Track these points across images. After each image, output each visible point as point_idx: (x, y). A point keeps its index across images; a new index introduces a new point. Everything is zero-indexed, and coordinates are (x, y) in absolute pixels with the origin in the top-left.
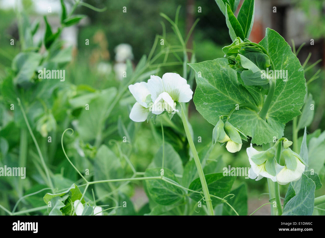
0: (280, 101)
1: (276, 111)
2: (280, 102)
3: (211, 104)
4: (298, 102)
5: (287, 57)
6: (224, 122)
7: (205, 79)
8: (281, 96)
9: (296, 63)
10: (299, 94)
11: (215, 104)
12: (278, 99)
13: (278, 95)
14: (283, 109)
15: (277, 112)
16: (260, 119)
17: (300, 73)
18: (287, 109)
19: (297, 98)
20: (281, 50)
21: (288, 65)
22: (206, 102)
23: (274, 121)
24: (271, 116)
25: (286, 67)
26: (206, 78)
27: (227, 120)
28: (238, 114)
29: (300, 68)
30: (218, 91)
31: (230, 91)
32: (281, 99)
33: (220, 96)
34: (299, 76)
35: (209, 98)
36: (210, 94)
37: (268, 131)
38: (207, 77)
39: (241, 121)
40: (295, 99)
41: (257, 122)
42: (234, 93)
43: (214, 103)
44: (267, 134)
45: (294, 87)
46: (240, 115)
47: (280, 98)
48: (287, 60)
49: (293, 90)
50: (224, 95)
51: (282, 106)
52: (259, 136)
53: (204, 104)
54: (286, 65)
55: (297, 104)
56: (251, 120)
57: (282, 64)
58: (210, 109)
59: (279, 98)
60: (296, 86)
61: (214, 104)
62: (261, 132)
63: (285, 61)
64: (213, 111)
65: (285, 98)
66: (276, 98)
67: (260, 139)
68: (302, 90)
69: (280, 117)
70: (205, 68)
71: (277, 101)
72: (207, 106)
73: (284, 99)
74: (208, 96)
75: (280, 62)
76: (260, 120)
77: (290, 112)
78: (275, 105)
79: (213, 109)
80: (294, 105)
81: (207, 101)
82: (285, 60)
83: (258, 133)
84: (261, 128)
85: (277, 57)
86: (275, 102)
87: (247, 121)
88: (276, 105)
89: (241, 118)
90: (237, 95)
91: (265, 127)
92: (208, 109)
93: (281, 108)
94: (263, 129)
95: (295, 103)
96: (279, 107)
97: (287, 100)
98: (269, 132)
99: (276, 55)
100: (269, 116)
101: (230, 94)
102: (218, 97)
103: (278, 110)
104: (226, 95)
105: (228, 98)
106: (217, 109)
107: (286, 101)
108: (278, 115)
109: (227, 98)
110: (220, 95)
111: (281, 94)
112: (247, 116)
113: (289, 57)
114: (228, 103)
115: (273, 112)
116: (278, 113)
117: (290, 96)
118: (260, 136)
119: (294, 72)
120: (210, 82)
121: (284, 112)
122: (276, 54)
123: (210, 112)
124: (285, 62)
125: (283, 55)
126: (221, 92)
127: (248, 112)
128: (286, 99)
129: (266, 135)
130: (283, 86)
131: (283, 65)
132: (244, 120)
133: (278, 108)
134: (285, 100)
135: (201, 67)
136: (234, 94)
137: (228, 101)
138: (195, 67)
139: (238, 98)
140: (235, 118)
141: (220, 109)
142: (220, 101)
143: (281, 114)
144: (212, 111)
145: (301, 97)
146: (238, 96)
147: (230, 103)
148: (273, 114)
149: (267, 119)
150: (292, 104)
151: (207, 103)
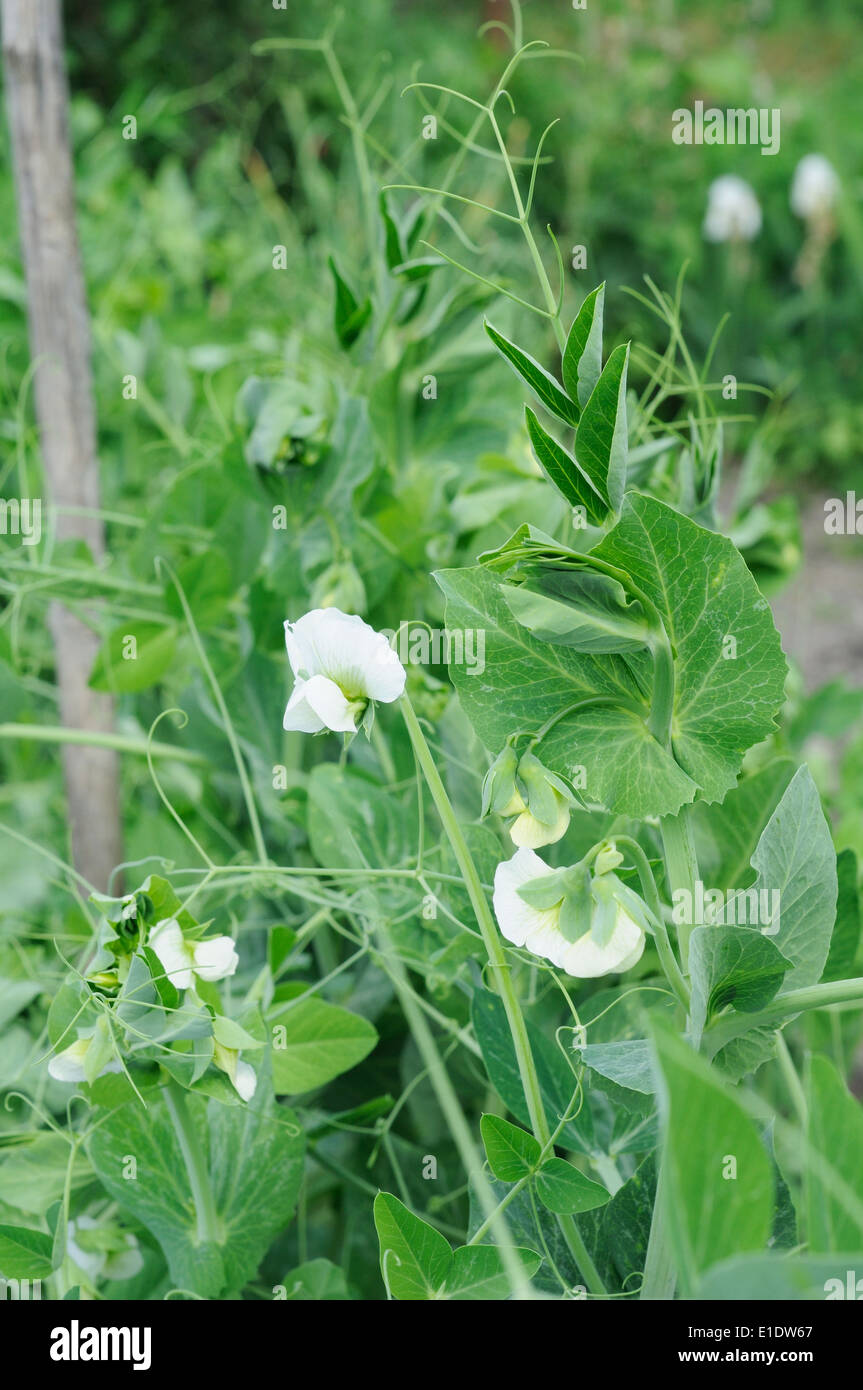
0: (712, 688)
1: (701, 717)
2: (714, 692)
3: (504, 691)
4: (765, 695)
5: (722, 566)
6: (520, 755)
7: (487, 615)
8: (713, 675)
9: (746, 585)
10: (768, 672)
11: (516, 692)
12: (707, 683)
13: (706, 670)
14: (724, 713)
15: (705, 721)
16: (650, 739)
17: (761, 613)
18: (733, 714)
19: (762, 685)
20: (693, 547)
21: (724, 588)
22: (490, 685)
23: (700, 745)
24: (689, 732)
25: (720, 593)
26: (492, 613)
27: (530, 748)
28: (577, 725)
29: (759, 602)
30: (527, 653)
31: (563, 655)
32: (714, 684)
33: (532, 668)
34: (758, 624)
35: (498, 672)
36: (498, 662)
37: (667, 779)
38: (494, 610)
39: (580, 747)
40: (756, 686)
41: (638, 749)
42: (572, 659)
43: (514, 687)
44: (662, 789)
45: (749, 651)
46: (584, 727)
47: (712, 680)
48: (721, 574)
49: (747, 661)
50: (546, 665)
51: (717, 704)
52: (640, 794)
53: (483, 689)
54: (719, 588)
55: (761, 701)
56: (613, 744)
57: (707, 585)
58: (496, 707)
59: (709, 678)
60: (753, 651)
61: (514, 690)
62: (646, 779)
63: (715, 577)
64: (505, 714)
65: (726, 682)
66: (701, 679)
67: (641, 803)
68: (773, 662)
69: (718, 735)
70: (489, 582)
71: (703, 689)
72: (490, 697)
73: (724, 685)
74: (494, 667)
75: (698, 579)
76: (650, 745)
77: (743, 722)
78: (698, 700)
79: (504, 707)
80: (753, 703)
81: (492, 681)
82: (714, 574)
83: (636, 783)
84: (649, 767)
85: (684, 565)
86: (698, 690)
87: (600, 748)
88: (701, 700)
89: (585, 736)
90: (582, 666)
91: (661, 766)
92: (491, 706)
93: (716, 708)
94: (653, 771)
95: (757, 699)
96: (712, 707)
97: (734, 687)
98: (668, 783)
99: (680, 563)
100: (683, 732)
101: (562, 661)
102: (525, 669)
103: (709, 714)
104: (551, 665)
105: (557, 673)
106: (517, 707)
107: (730, 691)
108: (710, 729)
109: (552, 673)
110: (531, 665)
111: (712, 669)
112: (607, 733)
113: (727, 565)
114: (557, 688)
115: (694, 719)
116: (710, 723)
117: (741, 675)
118: (642, 792)
119: (742, 610)
120: (502, 626)
121: (726, 721)
122: (680, 557)
123: (496, 715)
124: (717, 580)
125: (705, 559)
126: (536, 656)
127: (613, 720)
128: (731, 686)
129: (658, 791)
130: (715, 646)
131: (709, 589)
132: (592, 744)
133: (708, 710)
134: (726, 687)
135: (478, 580)
136: (574, 664)
137: (558, 682)
138: (460, 581)
139: (586, 675)
140: (564, 738)
141: (524, 708)
142: (532, 682)
143: (718, 725)
144: (500, 714)
145: (771, 681)
146: (585, 671)
147: (560, 688)
148: (694, 725)
149: (675, 740)
150: (747, 699)
151: (492, 688)
